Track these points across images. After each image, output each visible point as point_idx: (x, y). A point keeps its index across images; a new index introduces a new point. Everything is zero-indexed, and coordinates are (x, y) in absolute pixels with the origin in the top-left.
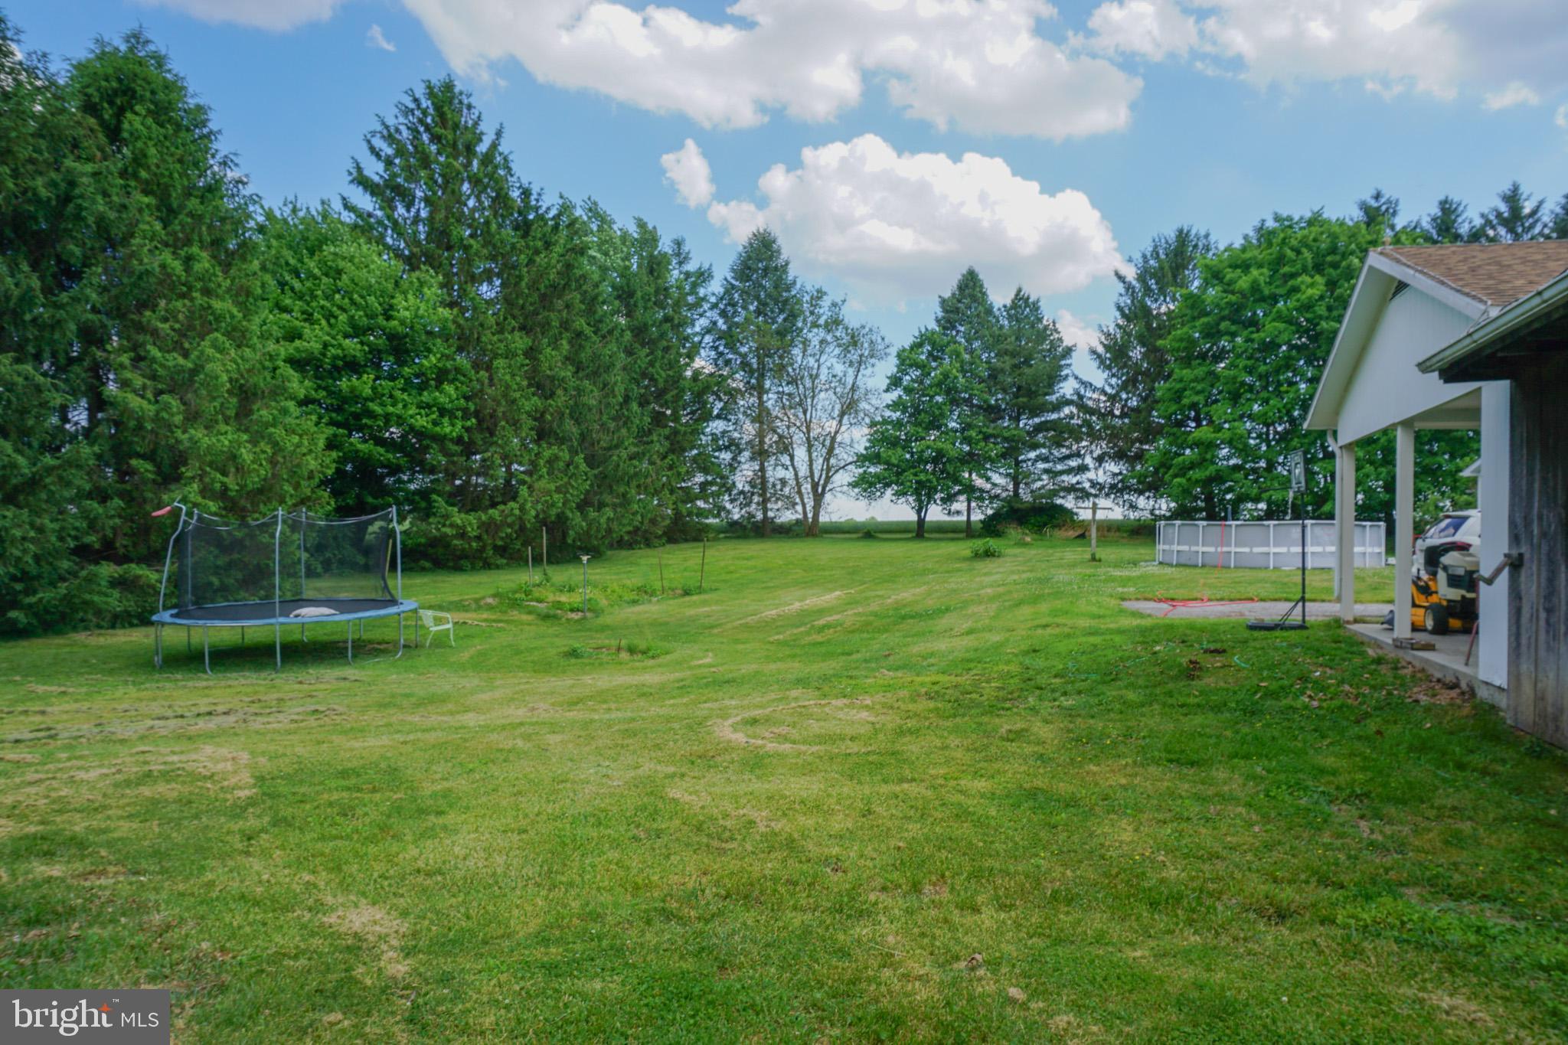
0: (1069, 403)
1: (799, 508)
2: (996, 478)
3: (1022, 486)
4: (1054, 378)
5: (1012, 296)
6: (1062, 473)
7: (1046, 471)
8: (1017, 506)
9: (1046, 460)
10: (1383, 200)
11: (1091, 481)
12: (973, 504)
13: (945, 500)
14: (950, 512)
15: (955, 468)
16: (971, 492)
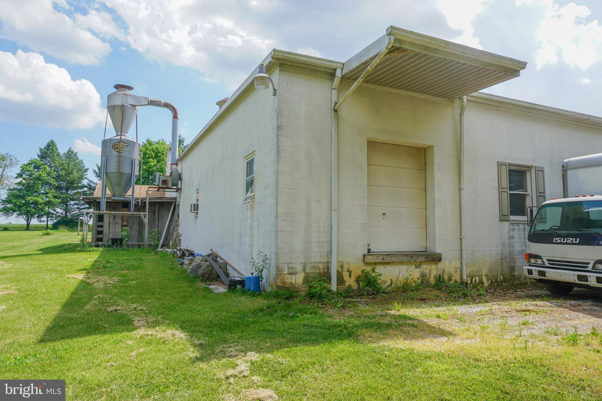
0: (86, 187)
2: (58, 210)
3: (68, 213)
4: (81, 178)
5: (68, 150)
7: (77, 208)
8: (66, 219)
9: (77, 204)
10: (181, 138)
12: (49, 219)
13: (38, 217)
14: (40, 221)
15: (42, 206)
16: (48, 214)
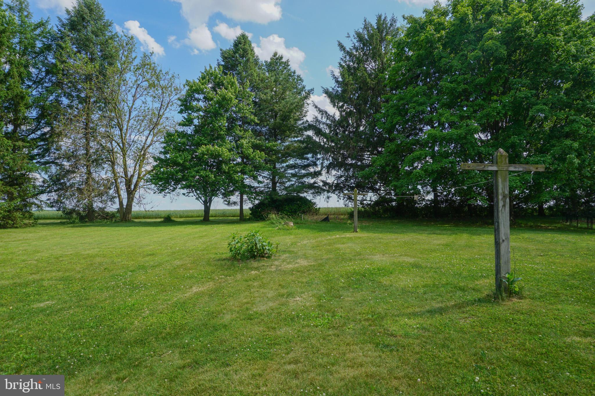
1: (117, 200)
3: (278, 185)
6: (304, 176)
7: (294, 175)
8: (275, 197)
9: (293, 168)
11: (323, 181)
12: (245, 197)
13: (225, 195)
14: (229, 204)
15: (229, 168)
16: (243, 189)
